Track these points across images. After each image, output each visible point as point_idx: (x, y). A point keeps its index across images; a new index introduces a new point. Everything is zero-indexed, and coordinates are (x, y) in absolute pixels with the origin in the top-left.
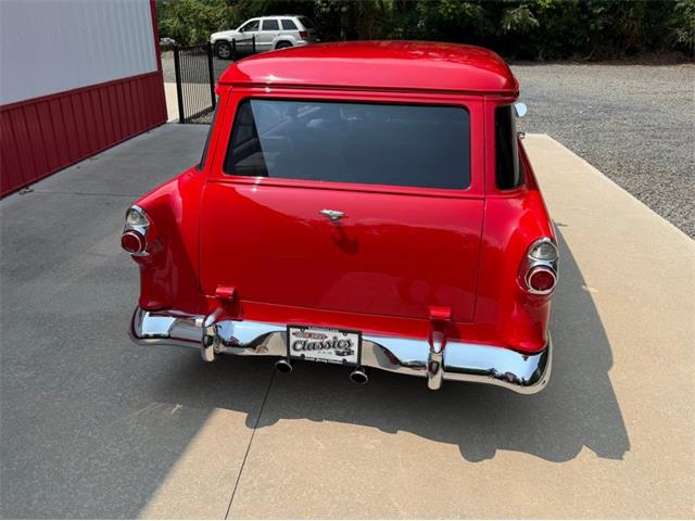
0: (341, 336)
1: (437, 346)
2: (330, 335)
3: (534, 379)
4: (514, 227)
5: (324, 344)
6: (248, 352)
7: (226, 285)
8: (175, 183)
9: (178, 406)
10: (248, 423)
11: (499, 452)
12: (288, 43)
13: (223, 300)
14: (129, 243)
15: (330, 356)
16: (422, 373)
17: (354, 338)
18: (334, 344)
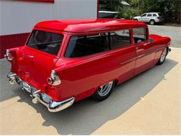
0: (28, 86)
10: (19, 100)
12: (153, 20)
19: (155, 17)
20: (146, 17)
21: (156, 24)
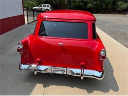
0: (63, 69)
1: (83, 71)
2: (61, 68)
3: (101, 77)
4: (97, 47)
5: (59, 70)
6: (43, 72)
7: (39, 58)
8: (28, 38)
9: (29, 83)
10: (44, 87)
11: (94, 91)
12: (48, 9)
13: (38, 62)
14: (19, 50)
15: (61, 73)
16: (79, 76)
17: (65, 69)
18: (61, 70)
19: (48, 7)
20: (43, 7)
21: (49, 12)
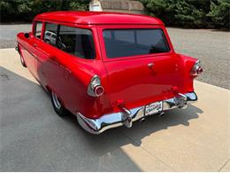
0: (158, 103)
9: (109, 154)
10: (135, 145)
17: (161, 103)
